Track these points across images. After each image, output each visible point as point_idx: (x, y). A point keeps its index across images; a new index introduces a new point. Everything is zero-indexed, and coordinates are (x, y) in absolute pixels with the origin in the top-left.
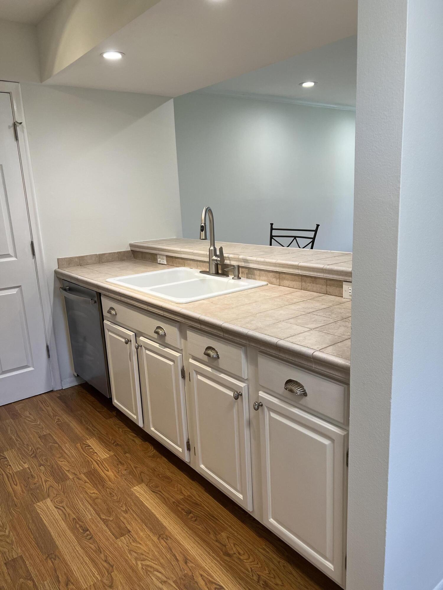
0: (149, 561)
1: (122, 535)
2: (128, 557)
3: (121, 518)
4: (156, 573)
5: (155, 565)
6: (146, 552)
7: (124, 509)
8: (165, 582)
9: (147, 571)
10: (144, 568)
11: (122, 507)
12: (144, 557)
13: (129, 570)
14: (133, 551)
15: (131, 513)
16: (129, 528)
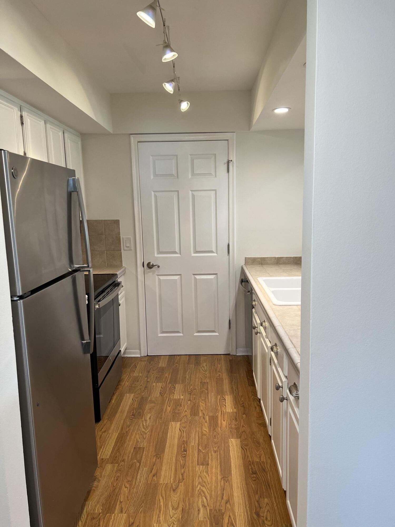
0: (206, 489)
1: (202, 464)
2: (196, 479)
3: (210, 454)
4: (204, 498)
5: (207, 493)
6: (208, 482)
7: (215, 450)
8: (205, 506)
9: (200, 494)
10: (200, 491)
11: (215, 447)
12: (205, 484)
13: (190, 487)
14: (201, 478)
15: (218, 455)
16: (209, 462)
